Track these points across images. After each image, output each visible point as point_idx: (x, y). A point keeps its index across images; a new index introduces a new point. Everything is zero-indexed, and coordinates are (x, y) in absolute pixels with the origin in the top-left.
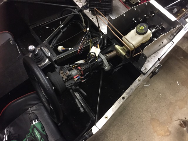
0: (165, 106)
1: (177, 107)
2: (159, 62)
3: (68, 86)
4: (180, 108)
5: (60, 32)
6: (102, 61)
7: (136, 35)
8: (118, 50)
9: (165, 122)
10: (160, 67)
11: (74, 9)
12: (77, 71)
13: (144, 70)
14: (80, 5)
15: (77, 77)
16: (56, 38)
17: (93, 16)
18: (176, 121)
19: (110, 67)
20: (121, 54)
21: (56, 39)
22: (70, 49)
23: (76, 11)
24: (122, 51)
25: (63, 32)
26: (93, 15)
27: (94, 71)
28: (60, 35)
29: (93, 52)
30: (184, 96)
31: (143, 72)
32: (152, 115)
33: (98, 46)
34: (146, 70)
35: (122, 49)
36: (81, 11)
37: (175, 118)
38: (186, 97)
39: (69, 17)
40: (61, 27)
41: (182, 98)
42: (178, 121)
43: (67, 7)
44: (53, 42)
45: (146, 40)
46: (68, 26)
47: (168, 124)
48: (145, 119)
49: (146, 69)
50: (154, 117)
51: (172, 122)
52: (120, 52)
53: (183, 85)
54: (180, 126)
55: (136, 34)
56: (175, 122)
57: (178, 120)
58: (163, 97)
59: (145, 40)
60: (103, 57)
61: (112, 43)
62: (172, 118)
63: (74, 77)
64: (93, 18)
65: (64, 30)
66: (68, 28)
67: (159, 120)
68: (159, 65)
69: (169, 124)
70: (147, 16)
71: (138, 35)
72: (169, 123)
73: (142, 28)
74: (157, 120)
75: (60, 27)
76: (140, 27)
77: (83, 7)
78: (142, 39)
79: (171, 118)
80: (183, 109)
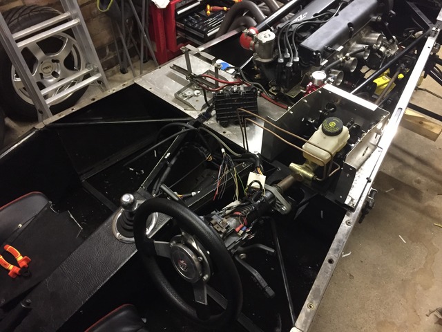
0: (396, 291)
1: (419, 287)
2: (370, 184)
3: (230, 248)
4: (426, 288)
5: (166, 166)
6: (273, 197)
7: (325, 138)
8: (298, 171)
9: (407, 324)
10: (374, 193)
11: (186, 122)
12: (237, 220)
13: (350, 203)
14: (193, 114)
15: (241, 229)
16: (160, 179)
17: (224, 129)
18: (427, 316)
19: (290, 205)
20: (306, 178)
21: (159, 181)
22: (194, 194)
23: (187, 125)
24: (305, 172)
25: (172, 167)
26: (224, 127)
27: (263, 217)
28: (166, 172)
29: (256, 181)
30: (424, 262)
31: (351, 205)
32: (376, 314)
33: (259, 169)
34: (354, 201)
35: (304, 168)
36: (197, 123)
37: (423, 310)
38: (426, 262)
39: (177, 137)
40: (166, 157)
41: (422, 266)
42: (432, 316)
43: (171, 122)
44: (154, 188)
45: (343, 143)
46: (179, 153)
47: (414, 327)
48: (365, 328)
49: (352, 200)
50: (382, 318)
51: (420, 320)
52: (303, 173)
53: (413, 242)
54: (438, 325)
55: (325, 136)
56: (427, 319)
57: (431, 312)
58: (385, 272)
59: (342, 145)
60: (273, 189)
61: (274, 167)
62: (418, 312)
63: (237, 230)
64: (224, 133)
65: (173, 162)
66: (178, 157)
67: (393, 324)
68: (372, 191)
69: (416, 326)
70: (324, 111)
71: (329, 138)
72: (415, 323)
73: (332, 124)
74: (389, 323)
75: (164, 158)
76: (328, 123)
77: (200, 116)
78: (337, 141)
79: (415, 311)
80: (430, 289)
